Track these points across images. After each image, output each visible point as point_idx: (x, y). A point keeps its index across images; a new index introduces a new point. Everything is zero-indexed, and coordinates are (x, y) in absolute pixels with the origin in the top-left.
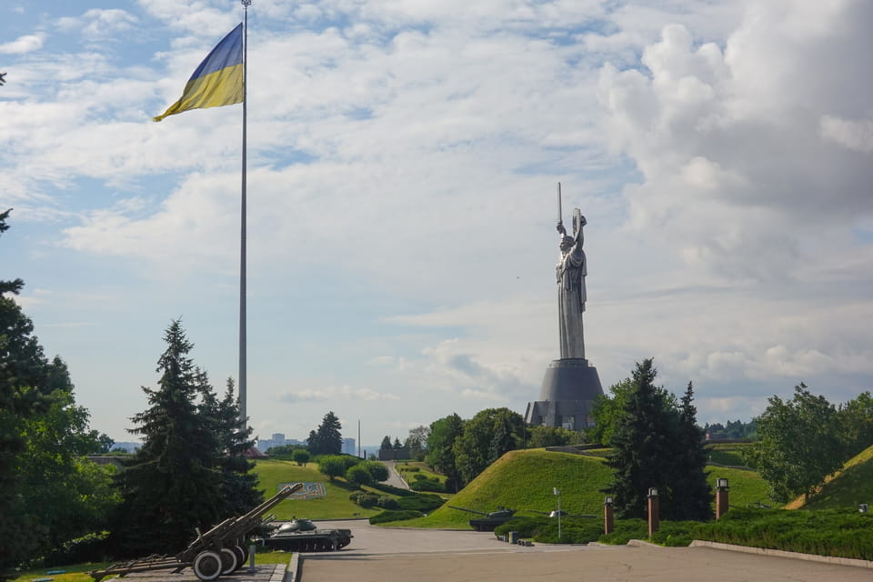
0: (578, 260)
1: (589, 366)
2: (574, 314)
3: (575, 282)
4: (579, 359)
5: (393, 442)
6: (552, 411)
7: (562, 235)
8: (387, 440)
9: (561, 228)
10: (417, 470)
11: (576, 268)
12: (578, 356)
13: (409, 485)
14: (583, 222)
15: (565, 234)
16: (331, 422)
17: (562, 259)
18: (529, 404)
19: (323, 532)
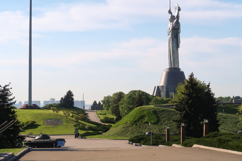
0: (177, 26)
1: (181, 71)
2: (175, 49)
3: (175, 35)
4: (176, 68)
5: (98, 103)
6: (165, 90)
7: (171, 14)
8: (95, 102)
9: (170, 12)
10: (105, 114)
11: (176, 29)
12: (176, 67)
13: (100, 120)
14: (179, 10)
15: (172, 15)
16: (70, 95)
17: (170, 25)
18: (155, 87)
19: (52, 140)
